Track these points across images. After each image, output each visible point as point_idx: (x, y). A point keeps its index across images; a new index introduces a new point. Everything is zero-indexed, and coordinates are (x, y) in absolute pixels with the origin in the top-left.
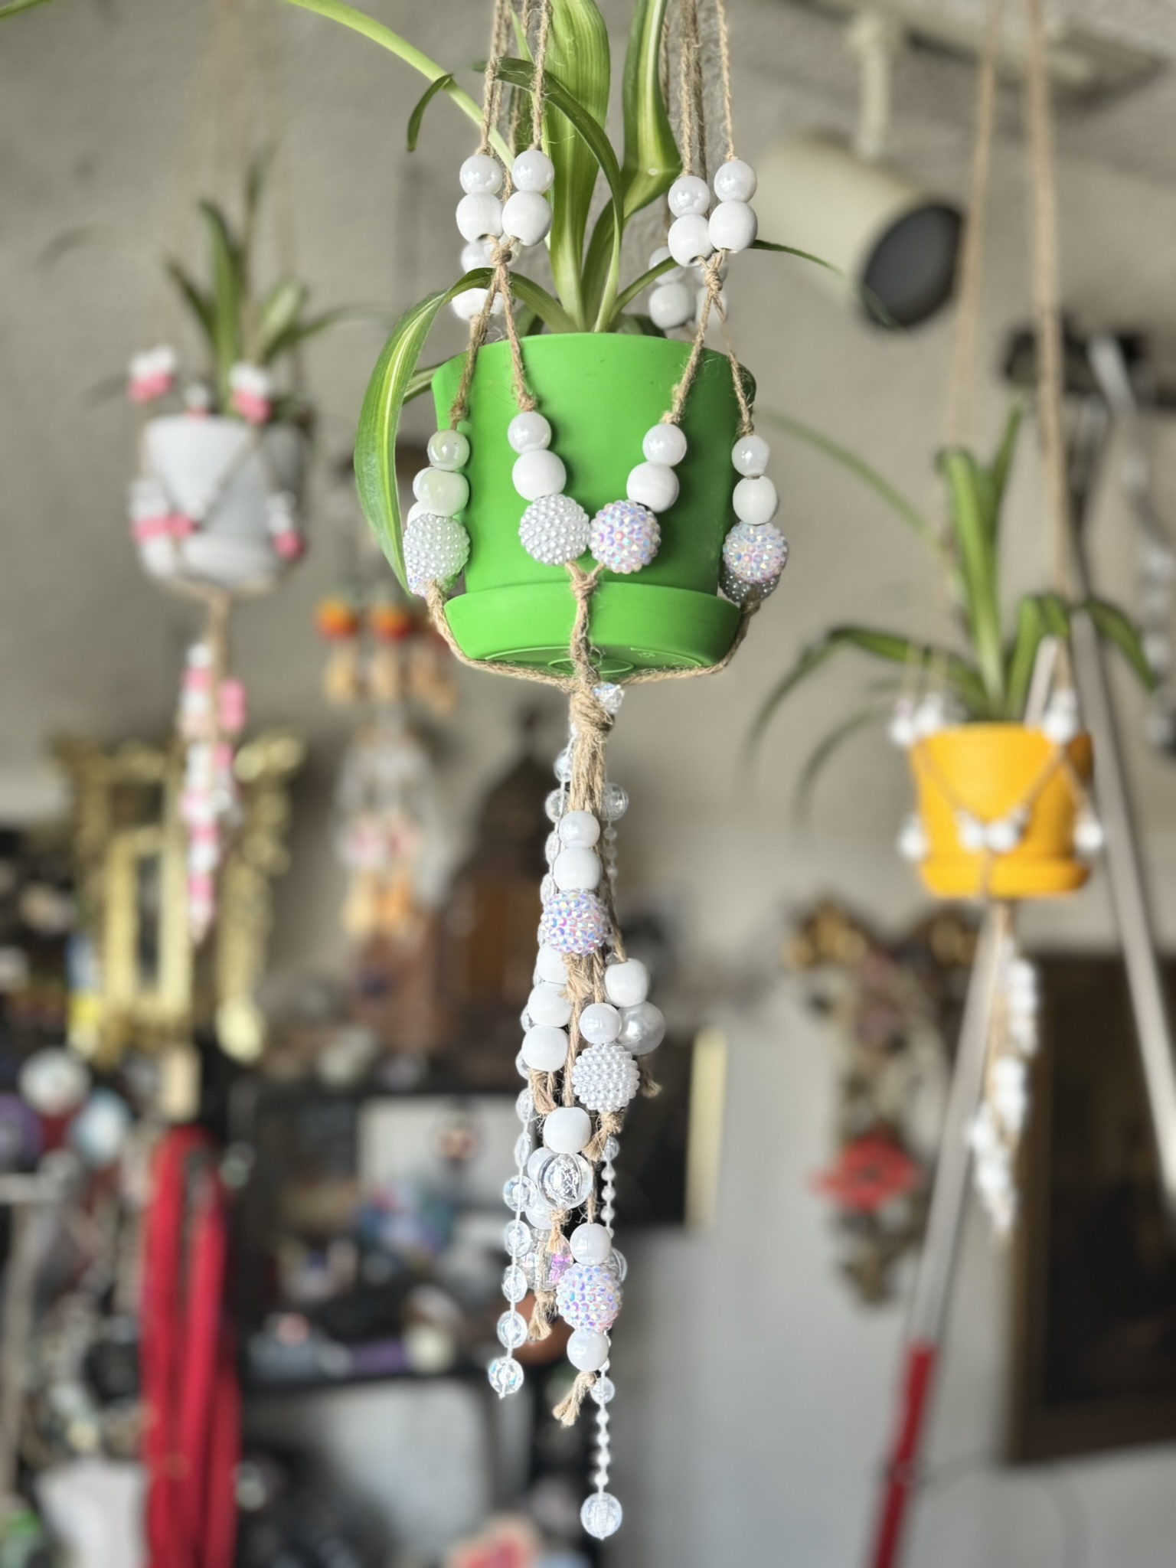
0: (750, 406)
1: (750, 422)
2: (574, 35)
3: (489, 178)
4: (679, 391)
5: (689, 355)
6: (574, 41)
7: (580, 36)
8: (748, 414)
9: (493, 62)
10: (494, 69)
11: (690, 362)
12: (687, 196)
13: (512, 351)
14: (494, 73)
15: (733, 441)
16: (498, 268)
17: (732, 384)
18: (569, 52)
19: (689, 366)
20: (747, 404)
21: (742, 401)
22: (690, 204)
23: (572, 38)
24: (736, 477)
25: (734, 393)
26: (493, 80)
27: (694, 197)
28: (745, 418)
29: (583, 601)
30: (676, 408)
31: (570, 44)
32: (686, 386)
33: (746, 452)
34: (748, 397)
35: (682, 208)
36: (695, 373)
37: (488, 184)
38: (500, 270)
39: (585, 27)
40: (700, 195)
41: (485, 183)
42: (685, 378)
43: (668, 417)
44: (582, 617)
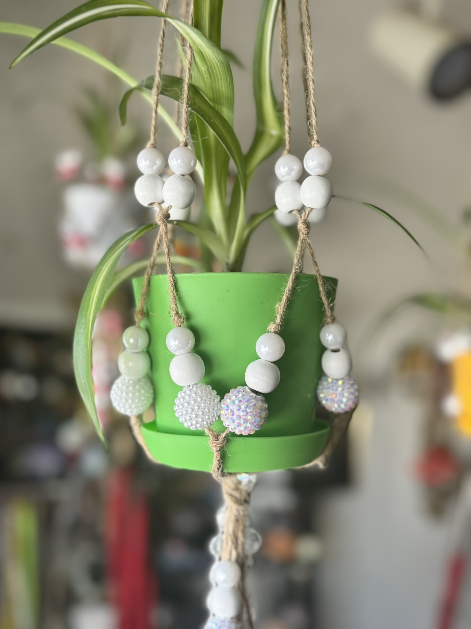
0: (331, 305)
1: (332, 315)
2: (207, 64)
3: (156, 164)
4: (280, 308)
5: (287, 282)
6: (208, 69)
7: (211, 65)
8: (330, 311)
9: (157, 83)
10: (158, 87)
11: (287, 288)
12: (286, 169)
13: (169, 284)
14: (158, 91)
15: (321, 327)
16: (161, 225)
17: (319, 292)
18: (206, 76)
19: (287, 290)
20: (329, 304)
21: (326, 303)
22: (289, 174)
23: (206, 68)
24: (323, 349)
25: (321, 299)
26: (158, 96)
27: (291, 170)
28: (328, 313)
29: (217, 453)
30: (278, 320)
31: (205, 71)
32: (285, 305)
33: (329, 335)
34: (330, 299)
35: (283, 176)
36: (291, 294)
37: (155, 167)
38: (162, 227)
39: (214, 61)
40: (295, 167)
41: (152, 167)
42: (284, 298)
43: (272, 327)
44: (217, 462)
